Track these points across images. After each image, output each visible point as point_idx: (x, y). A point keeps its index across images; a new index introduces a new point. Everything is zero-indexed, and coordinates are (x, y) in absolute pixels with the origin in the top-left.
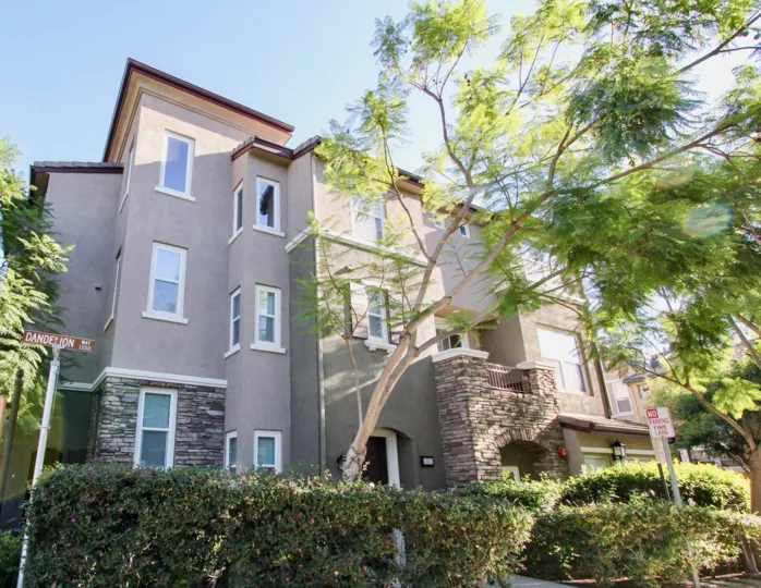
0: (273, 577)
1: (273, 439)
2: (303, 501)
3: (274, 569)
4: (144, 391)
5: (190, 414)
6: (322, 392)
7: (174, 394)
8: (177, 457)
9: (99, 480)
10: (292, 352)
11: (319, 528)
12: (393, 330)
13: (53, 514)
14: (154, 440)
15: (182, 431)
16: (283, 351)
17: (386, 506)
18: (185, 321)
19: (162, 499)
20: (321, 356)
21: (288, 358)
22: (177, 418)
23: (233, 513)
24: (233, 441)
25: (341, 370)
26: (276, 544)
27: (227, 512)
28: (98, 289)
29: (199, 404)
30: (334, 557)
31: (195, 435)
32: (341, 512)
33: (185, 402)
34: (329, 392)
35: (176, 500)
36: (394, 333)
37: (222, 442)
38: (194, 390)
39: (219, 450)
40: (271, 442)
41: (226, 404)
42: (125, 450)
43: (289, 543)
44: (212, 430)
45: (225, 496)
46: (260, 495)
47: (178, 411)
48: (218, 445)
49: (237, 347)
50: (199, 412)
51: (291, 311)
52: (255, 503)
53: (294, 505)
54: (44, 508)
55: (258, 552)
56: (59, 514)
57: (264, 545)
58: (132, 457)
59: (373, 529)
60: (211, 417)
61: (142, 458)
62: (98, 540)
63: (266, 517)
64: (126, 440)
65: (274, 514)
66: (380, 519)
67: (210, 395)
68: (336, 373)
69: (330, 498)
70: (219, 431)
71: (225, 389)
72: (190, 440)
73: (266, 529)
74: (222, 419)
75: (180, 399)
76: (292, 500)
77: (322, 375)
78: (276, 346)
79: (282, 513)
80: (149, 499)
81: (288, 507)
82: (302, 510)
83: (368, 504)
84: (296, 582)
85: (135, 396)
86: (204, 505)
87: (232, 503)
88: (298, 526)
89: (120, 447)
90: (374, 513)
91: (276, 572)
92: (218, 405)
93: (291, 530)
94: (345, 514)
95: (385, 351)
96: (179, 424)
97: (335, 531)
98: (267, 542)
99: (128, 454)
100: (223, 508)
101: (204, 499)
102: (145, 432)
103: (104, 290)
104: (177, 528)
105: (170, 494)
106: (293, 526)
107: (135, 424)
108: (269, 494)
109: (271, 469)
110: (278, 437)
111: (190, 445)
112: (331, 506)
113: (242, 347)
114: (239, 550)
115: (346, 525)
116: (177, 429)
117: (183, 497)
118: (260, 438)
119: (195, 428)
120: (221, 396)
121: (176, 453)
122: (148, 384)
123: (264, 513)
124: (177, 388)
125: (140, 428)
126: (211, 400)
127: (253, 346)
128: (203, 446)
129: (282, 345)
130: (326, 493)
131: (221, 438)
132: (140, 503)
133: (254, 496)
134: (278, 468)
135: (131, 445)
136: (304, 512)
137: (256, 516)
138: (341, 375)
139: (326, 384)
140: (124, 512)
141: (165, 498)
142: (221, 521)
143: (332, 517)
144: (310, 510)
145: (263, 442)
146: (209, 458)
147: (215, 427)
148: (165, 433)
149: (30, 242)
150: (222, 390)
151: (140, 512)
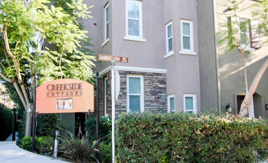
0: (218, 157)
1: (192, 98)
2: (230, 126)
3: (218, 153)
4: (128, 76)
5: (150, 87)
6: (219, 75)
7: (142, 77)
8: (146, 108)
9: (146, 119)
10: (200, 54)
11: (236, 137)
12: (253, 41)
13: (130, 132)
14: (135, 99)
15: (147, 95)
16: (195, 54)
17: (265, 127)
18: (144, 40)
19: (172, 126)
20: (217, 56)
21: (198, 57)
22: (145, 89)
23: (201, 131)
24: (172, 99)
25: (227, 63)
26: (218, 144)
27: (199, 131)
28: (95, 24)
29: (154, 82)
30: (242, 149)
31: (153, 97)
32: (246, 130)
33: (148, 81)
34: (222, 74)
35: (178, 126)
36: (254, 42)
37: (166, 100)
38: (152, 75)
39: (164, 103)
40: (191, 99)
41: (166, 81)
42: (123, 105)
43: (224, 143)
44: (161, 94)
45: (197, 124)
46: (212, 124)
47: (144, 86)
48: (164, 101)
49: (172, 53)
50: (154, 86)
51: (199, 33)
52: (210, 127)
53: (226, 127)
54: (125, 131)
55: (211, 147)
56: (132, 133)
57: (214, 144)
58: (126, 108)
59: (259, 137)
60: (160, 88)
61: (130, 108)
62: (148, 143)
63: (214, 133)
64: (123, 100)
65: (217, 131)
66: (262, 133)
67: (159, 77)
68: (225, 64)
69: (241, 125)
70: (164, 94)
71: (166, 74)
72: (152, 99)
73: (214, 138)
74: (165, 88)
75: (145, 80)
76: (225, 125)
77: (218, 66)
78: (191, 51)
79: (220, 131)
80: (166, 126)
81: (223, 128)
82: (229, 130)
83: (257, 127)
84: (227, 158)
85: (125, 79)
86: (189, 128)
87: (200, 127)
88: (228, 136)
89: (120, 103)
90: (259, 130)
91: (219, 154)
92: (163, 82)
93: (224, 138)
94: (247, 131)
95: (249, 52)
96: (145, 92)
97: (243, 138)
98: (215, 143)
99: (124, 107)
100: (197, 129)
101: (189, 125)
102: (130, 96)
103: (98, 24)
104: (179, 137)
105: (175, 124)
106: (226, 136)
107: (126, 92)
108: (215, 123)
109: (191, 112)
110: (194, 97)
111: (151, 102)
112: (242, 128)
113: (175, 53)
114: (204, 146)
115: (248, 135)
116: (145, 94)
117: (180, 125)
118: (186, 98)
119: (153, 93)
120: (164, 77)
121: (146, 106)
122: (130, 73)
123: (213, 131)
124: (144, 74)
125: (128, 94)
126: (160, 80)
127: (181, 52)
128: (157, 102)
129: (195, 51)
130: (239, 123)
131: (165, 97)
132: (163, 128)
133: (209, 124)
134: (195, 111)
135: (125, 102)
136: (230, 131)
137: (210, 132)
138: (227, 65)
139: (220, 70)
140: (157, 131)
141: (173, 125)
142: (196, 135)
143: (242, 132)
144: (233, 130)
145: (188, 99)
146: (160, 107)
147: (162, 93)
148: (139, 96)
149: (71, 4)
150: (165, 75)
151: (163, 132)
